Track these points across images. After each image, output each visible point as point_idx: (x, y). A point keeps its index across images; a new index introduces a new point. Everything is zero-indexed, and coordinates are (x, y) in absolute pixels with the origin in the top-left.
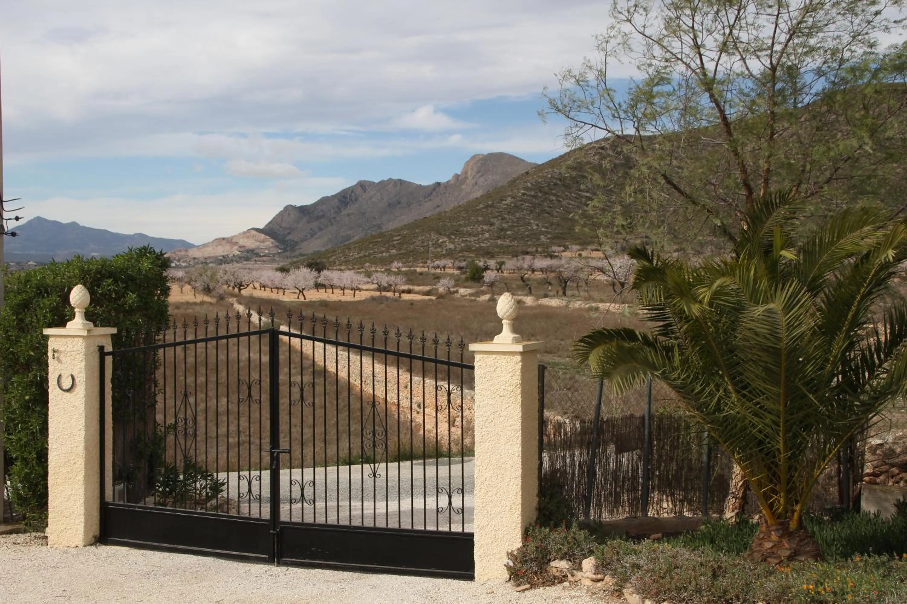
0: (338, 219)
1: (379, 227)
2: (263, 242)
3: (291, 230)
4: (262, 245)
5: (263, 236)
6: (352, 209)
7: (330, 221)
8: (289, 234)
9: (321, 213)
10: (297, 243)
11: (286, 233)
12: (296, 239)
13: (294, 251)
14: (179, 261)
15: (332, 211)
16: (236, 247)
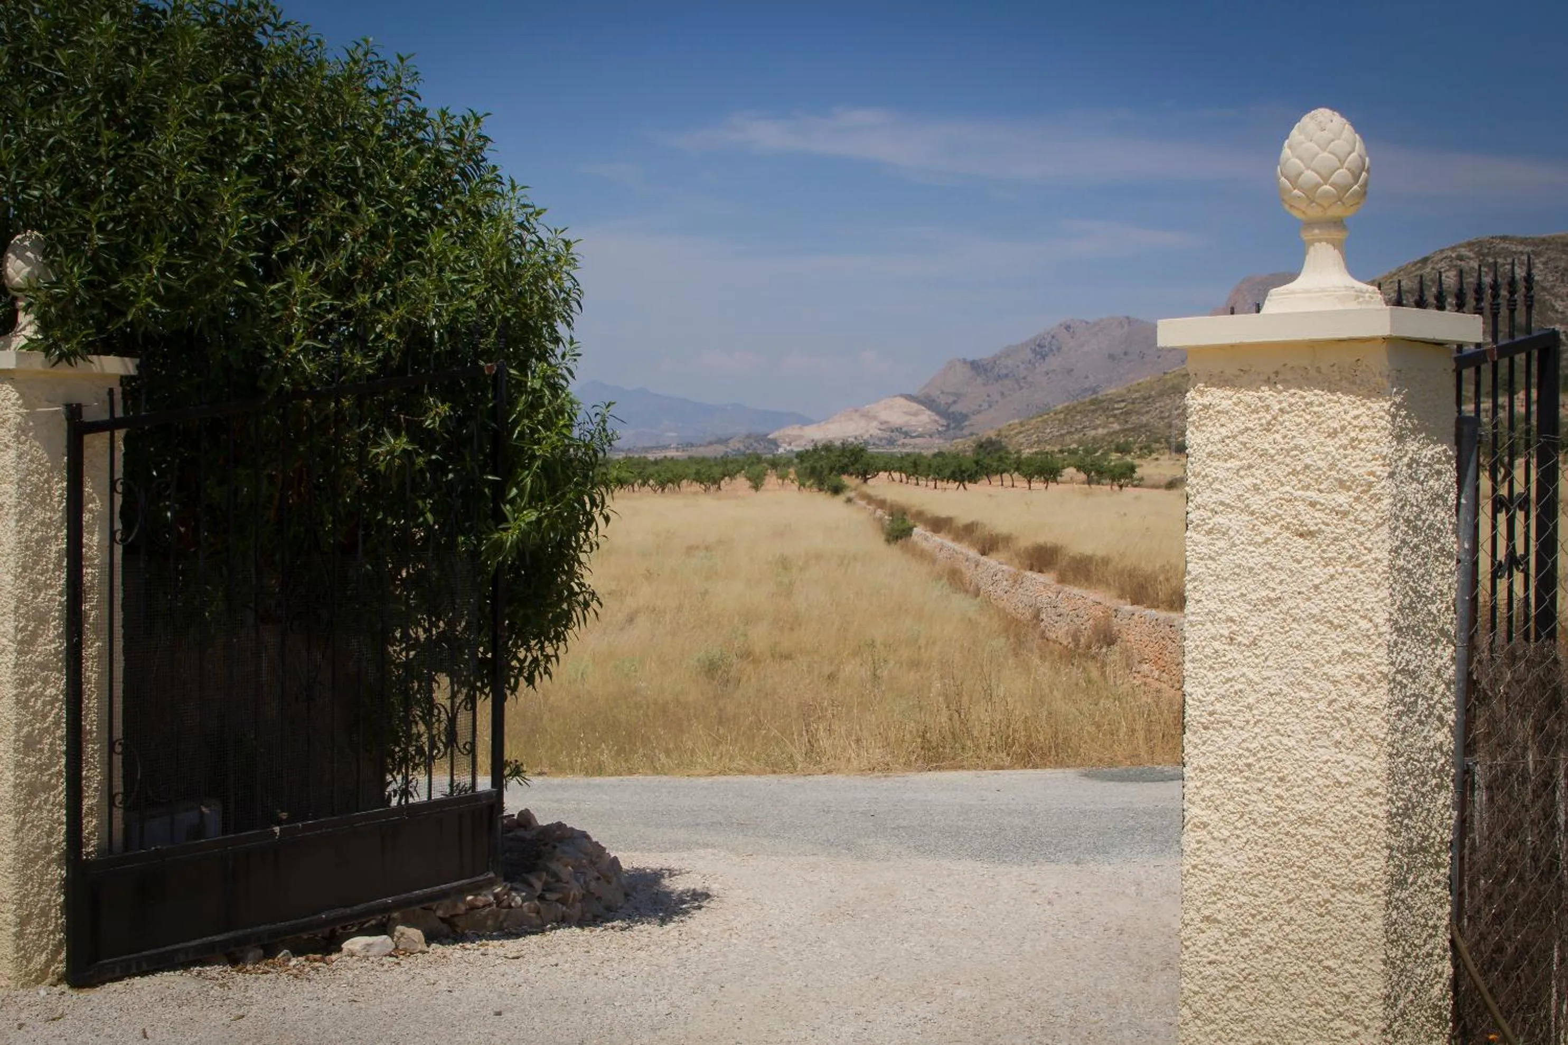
0: (1029, 379)
1: (1095, 392)
2: (916, 414)
3: (958, 396)
4: (913, 421)
5: (915, 406)
6: (1054, 362)
7: (1018, 383)
8: (955, 402)
9: (1004, 371)
10: (965, 417)
11: (950, 401)
12: (965, 411)
13: (962, 429)
14: (790, 444)
15: (1022, 366)
16: (875, 424)
